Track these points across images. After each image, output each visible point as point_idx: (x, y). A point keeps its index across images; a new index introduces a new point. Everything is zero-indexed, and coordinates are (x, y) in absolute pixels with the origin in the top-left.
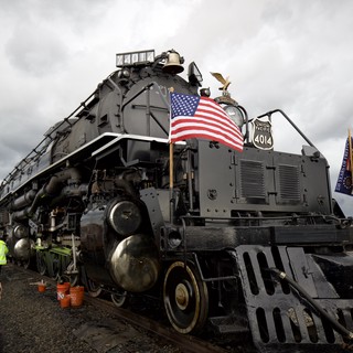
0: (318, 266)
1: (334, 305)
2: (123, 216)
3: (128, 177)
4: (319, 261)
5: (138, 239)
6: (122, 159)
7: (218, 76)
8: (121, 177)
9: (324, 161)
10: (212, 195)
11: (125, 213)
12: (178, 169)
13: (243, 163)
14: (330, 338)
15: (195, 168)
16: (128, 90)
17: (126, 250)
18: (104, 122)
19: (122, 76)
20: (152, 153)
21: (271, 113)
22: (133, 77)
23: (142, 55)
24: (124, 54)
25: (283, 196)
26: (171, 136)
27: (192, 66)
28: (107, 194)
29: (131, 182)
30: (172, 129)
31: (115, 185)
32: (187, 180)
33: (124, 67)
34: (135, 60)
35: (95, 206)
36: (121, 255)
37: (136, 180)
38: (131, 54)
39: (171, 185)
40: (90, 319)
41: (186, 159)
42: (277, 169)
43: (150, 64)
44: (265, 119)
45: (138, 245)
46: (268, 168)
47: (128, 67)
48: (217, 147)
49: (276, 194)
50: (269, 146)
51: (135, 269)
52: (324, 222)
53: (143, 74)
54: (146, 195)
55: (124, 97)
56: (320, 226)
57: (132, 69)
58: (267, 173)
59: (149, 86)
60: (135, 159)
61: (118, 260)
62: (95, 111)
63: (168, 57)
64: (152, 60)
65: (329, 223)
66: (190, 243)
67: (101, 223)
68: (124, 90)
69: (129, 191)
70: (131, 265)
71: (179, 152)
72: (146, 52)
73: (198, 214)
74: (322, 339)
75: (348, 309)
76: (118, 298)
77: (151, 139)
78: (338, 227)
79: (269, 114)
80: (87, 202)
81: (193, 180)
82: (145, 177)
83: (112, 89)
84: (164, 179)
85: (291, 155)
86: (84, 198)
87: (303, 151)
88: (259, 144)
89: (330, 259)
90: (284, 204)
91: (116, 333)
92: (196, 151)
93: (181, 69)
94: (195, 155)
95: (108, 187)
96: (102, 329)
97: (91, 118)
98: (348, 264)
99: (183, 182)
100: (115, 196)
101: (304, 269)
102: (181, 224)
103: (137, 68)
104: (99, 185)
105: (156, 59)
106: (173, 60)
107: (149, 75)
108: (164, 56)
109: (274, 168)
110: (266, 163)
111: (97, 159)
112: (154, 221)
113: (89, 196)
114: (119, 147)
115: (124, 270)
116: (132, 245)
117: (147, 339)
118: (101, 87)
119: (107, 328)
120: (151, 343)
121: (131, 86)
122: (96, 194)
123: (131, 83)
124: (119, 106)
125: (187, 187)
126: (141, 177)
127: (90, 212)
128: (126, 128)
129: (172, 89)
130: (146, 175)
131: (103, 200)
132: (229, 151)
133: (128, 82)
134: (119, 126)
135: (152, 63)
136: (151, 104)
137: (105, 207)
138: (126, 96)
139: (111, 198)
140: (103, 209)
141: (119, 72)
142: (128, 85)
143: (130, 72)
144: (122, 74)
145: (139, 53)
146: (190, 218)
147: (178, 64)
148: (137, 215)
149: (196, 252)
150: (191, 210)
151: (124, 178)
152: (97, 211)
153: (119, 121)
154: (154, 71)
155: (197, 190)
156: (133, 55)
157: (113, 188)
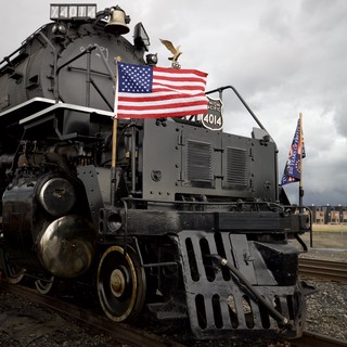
0: (259, 253)
1: (272, 291)
2: (55, 194)
3: (61, 150)
4: (260, 248)
5: (71, 220)
6: (57, 131)
7: (168, 44)
8: (52, 150)
10: (156, 177)
11: (58, 191)
13: (190, 143)
14: (266, 323)
15: (139, 145)
16: (63, 48)
17: (57, 232)
18: (34, 85)
19: (57, 31)
20: (91, 126)
21: (223, 89)
22: (70, 34)
23: (82, 9)
24: (60, 5)
26: (116, 111)
27: (139, 27)
28: (37, 169)
29: (64, 156)
30: (117, 103)
31: (47, 158)
32: (130, 159)
34: (73, 13)
35: (21, 181)
38: (68, 5)
39: (114, 165)
40: (10, 308)
41: (129, 136)
42: (225, 152)
43: (91, 21)
45: (71, 227)
46: (216, 150)
47: (65, 21)
48: (164, 125)
49: (222, 178)
50: (218, 126)
53: (81, 31)
55: (58, 57)
56: (264, 213)
57: (69, 24)
59: (91, 49)
61: (48, 243)
63: (111, 15)
64: (94, 16)
65: (273, 210)
66: (131, 227)
67: (30, 201)
68: (59, 48)
69: (63, 166)
70: (62, 249)
72: (87, 5)
73: (141, 196)
74: (258, 325)
75: (284, 296)
77: (91, 110)
78: (282, 215)
79: (221, 90)
81: (137, 159)
82: (82, 152)
83: (44, 45)
84: (104, 156)
85: (240, 137)
86: (7, 172)
87: (252, 133)
88: (209, 124)
89: (270, 246)
90: (230, 188)
91: (41, 322)
92: (141, 128)
93: (126, 30)
94: (140, 132)
95: (38, 161)
96: (25, 318)
97: (18, 77)
98: (287, 252)
100: (47, 171)
101: (245, 256)
102: (122, 206)
103: (76, 24)
104: (28, 158)
105: (98, 15)
106: (118, 19)
107: (89, 34)
108: (107, 13)
109: (222, 151)
110: (214, 145)
111: (26, 128)
113: (14, 170)
114: (53, 117)
115: (54, 253)
116: (65, 226)
117: (76, 329)
118: (30, 42)
119: (31, 317)
120: (81, 332)
121: (67, 44)
122: (23, 168)
123: (67, 40)
124: (53, 67)
125: (130, 166)
126: (78, 152)
127: (16, 188)
128: (61, 94)
129: (119, 59)
130: (84, 149)
131: (31, 175)
132: (177, 130)
133: (63, 40)
134: (52, 91)
135: (93, 20)
136: (92, 68)
137: (34, 183)
138: (62, 55)
139: (42, 173)
140: (32, 185)
141: (55, 27)
142: (64, 43)
143: (66, 27)
144: (57, 29)
145: (78, 5)
146: (132, 201)
147: (123, 24)
148: (72, 194)
149: (136, 236)
150: (133, 192)
151: (56, 151)
152: (25, 187)
153: (53, 84)
154: (95, 29)
155: (140, 170)
156: (71, 8)
157: (44, 162)
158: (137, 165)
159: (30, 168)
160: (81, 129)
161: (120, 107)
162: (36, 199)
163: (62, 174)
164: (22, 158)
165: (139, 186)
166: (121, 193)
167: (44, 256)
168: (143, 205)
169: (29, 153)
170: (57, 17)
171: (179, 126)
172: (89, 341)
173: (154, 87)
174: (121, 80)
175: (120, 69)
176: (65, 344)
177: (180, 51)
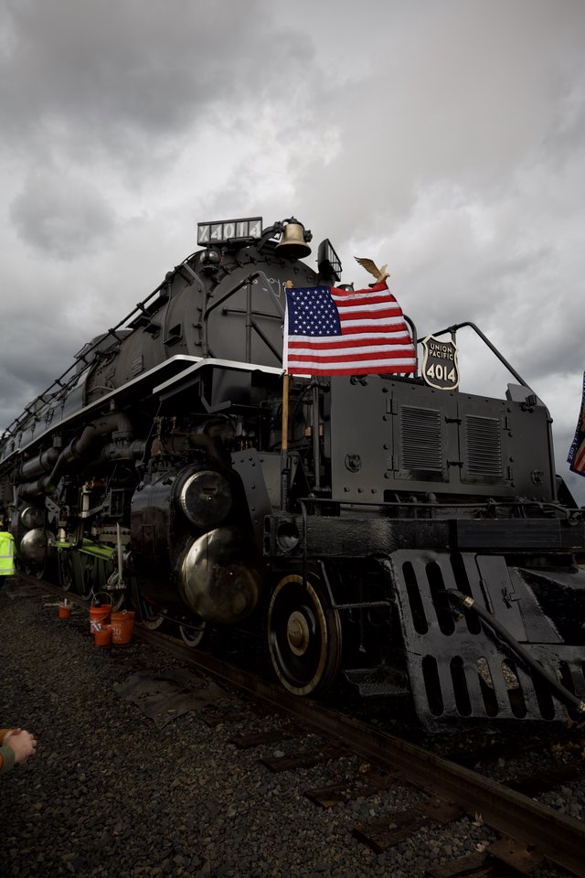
0: (529, 588)
1: (555, 655)
2: (202, 495)
3: (212, 430)
4: (530, 580)
6: (203, 400)
7: (368, 264)
8: (200, 431)
9: (544, 410)
10: (352, 465)
11: (207, 491)
12: (298, 419)
13: (406, 411)
14: (547, 709)
15: (325, 418)
16: (215, 284)
17: (206, 553)
18: (175, 339)
19: (207, 260)
20: (254, 392)
21: (457, 327)
22: (226, 262)
23: (242, 226)
24: (211, 224)
25: (474, 469)
26: (286, 364)
27: (325, 246)
28: (177, 459)
29: (218, 438)
30: (286, 352)
32: (311, 438)
33: (211, 245)
34: (229, 233)
35: (156, 477)
36: (199, 561)
37: (226, 435)
38: (223, 223)
39: (285, 446)
40: (144, 666)
41: (310, 403)
42: (464, 423)
43: (254, 241)
44: (446, 338)
46: (448, 421)
47: (218, 245)
48: (364, 384)
49: (460, 465)
50: (450, 383)
51: (220, 585)
52: (540, 513)
53: (242, 259)
54: (242, 460)
55: (209, 296)
56: (535, 521)
57: (224, 249)
58: (446, 429)
59: (252, 278)
60: (224, 400)
61: (192, 569)
62: (160, 318)
63: (284, 231)
64: (258, 235)
65: (549, 516)
66: (314, 544)
67: (166, 506)
68: (210, 284)
69: (214, 453)
70: (214, 579)
71: (299, 389)
72: (248, 220)
73: (329, 495)
74: (534, 713)
75: (578, 662)
76: (190, 633)
77: (253, 367)
78: (565, 523)
79: (453, 330)
80: (143, 471)
81: (321, 438)
82: (240, 431)
83: (189, 282)
84: (273, 435)
85: (487, 400)
86: (138, 464)
87: (508, 393)
88: (435, 380)
89: (549, 577)
90: (474, 481)
91: (186, 691)
92: (327, 389)
93: (307, 252)
94: (326, 396)
95: (180, 446)
96: (163, 684)
97: (154, 330)
98: (579, 587)
99: (305, 442)
100: (191, 461)
101: (504, 592)
102: (299, 511)
103: (233, 248)
104: (164, 442)
105: (266, 233)
106: (294, 236)
107: (252, 261)
108: (279, 228)
109: (459, 422)
110: (444, 413)
111: (161, 399)
112: (254, 506)
113: (146, 461)
114: (198, 380)
115: (203, 586)
116: (217, 543)
117: (237, 703)
118: (171, 278)
119: (172, 682)
120: (244, 710)
121: (221, 277)
122: (158, 457)
123: (221, 272)
124: (200, 310)
125: (312, 450)
126: (235, 431)
127: (149, 487)
128: (212, 347)
129: (289, 284)
130: (243, 427)
131: (169, 468)
132: (385, 391)
133: (216, 271)
134: (200, 345)
135: (258, 240)
136: (255, 308)
137: (173, 479)
138: (214, 293)
139: (184, 465)
140: (169, 482)
141: (203, 255)
142: (217, 276)
143: (220, 253)
144: (207, 257)
145: (236, 222)
146: (314, 502)
147: (302, 243)
148: (226, 494)
149: (323, 559)
150: (317, 488)
151: (206, 432)
152: (160, 484)
153: (200, 335)
154: (261, 253)
155: (327, 455)
156: (226, 226)
157: (187, 447)
158: (322, 447)
159: (167, 458)
160: (238, 396)
161: (291, 358)
162: (175, 501)
163: (212, 465)
164: (156, 442)
165: (327, 480)
166: (298, 490)
167: (188, 589)
168: (333, 509)
169: (166, 436)
170: (206, 240)
171: (387, 384)
172: (257, 725)
173: (344, 324)
174: (292, 318)
175: (291, 299)
176: (219, 727)
177: (387, 272)
